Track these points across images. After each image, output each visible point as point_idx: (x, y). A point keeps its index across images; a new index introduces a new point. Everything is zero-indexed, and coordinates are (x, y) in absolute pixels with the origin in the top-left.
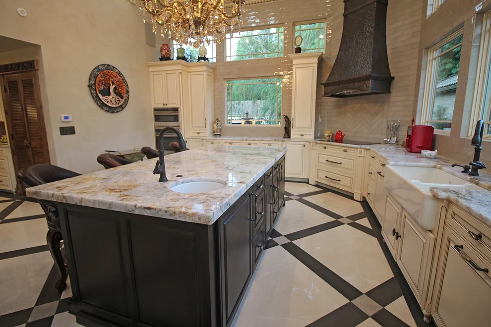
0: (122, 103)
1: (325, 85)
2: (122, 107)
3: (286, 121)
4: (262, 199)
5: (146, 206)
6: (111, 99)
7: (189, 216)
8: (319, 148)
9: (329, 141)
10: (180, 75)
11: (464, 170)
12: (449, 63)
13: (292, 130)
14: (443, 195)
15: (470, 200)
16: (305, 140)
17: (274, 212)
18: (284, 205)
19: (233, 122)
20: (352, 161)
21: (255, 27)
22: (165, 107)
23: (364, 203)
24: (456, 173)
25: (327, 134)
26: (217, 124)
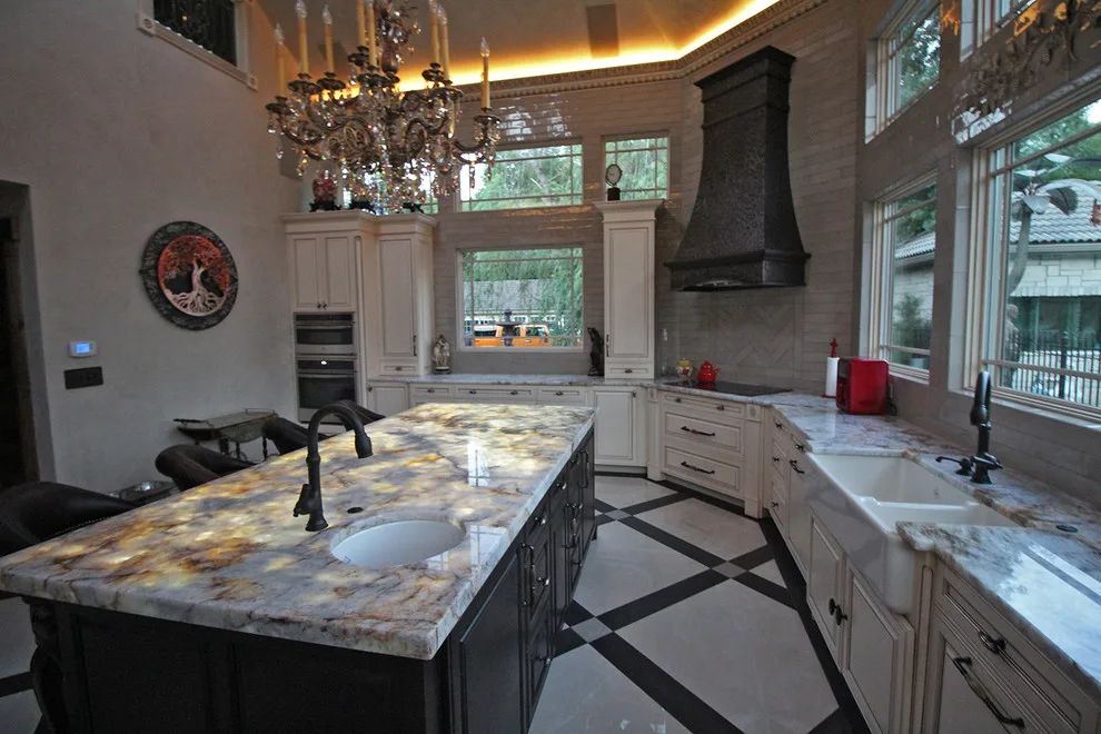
0: (219, 306)
1: (672, 267)
2: (220, 316)
3: (592, 340)
4: (545, 546)
5: (274, 614)
6: (194, 301)
7: (379, 639)
8: (665, 401)
9: (685, 384)
10: (358, 243)
11: (960, 467)
12: (916, 209)
13: (607, 359)
14: (923, 542)
15: (976, 557)
16: (635, 383)
17: (572, 563)
18: (595, 537)
19: (477, 328)
20: (737, 430)
21: (521, 142)
22: (322, 310)
23: (767, 523)
24: (946, 474)
25: (682, 369)
26: (442, 347)
